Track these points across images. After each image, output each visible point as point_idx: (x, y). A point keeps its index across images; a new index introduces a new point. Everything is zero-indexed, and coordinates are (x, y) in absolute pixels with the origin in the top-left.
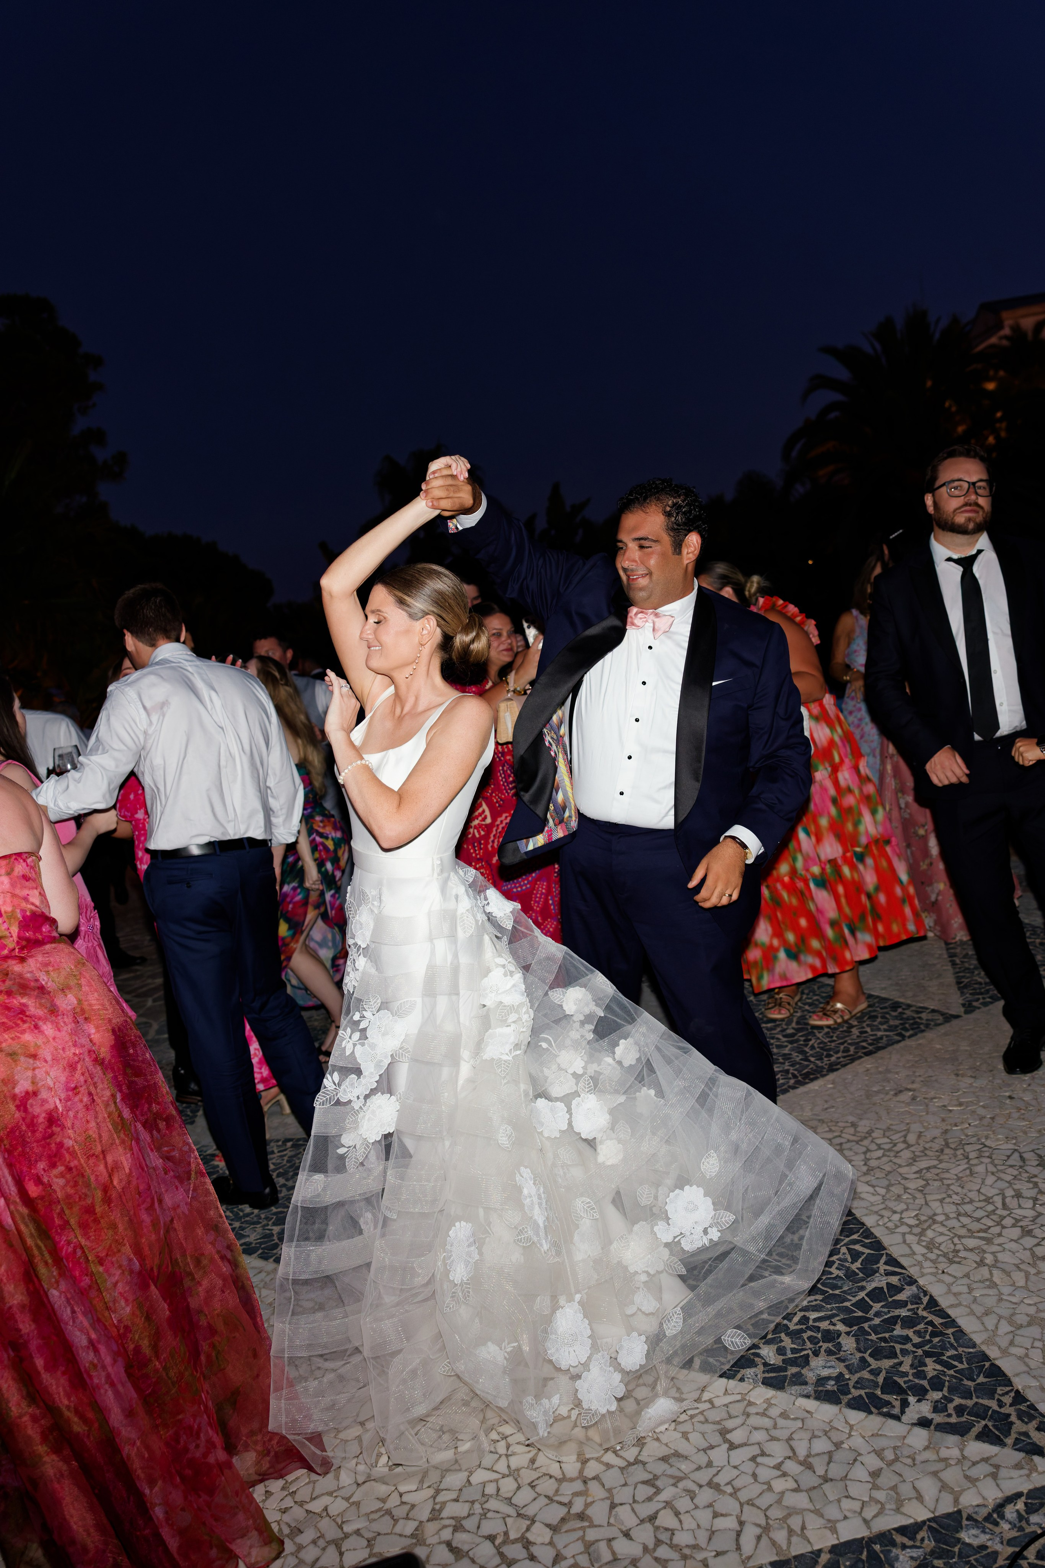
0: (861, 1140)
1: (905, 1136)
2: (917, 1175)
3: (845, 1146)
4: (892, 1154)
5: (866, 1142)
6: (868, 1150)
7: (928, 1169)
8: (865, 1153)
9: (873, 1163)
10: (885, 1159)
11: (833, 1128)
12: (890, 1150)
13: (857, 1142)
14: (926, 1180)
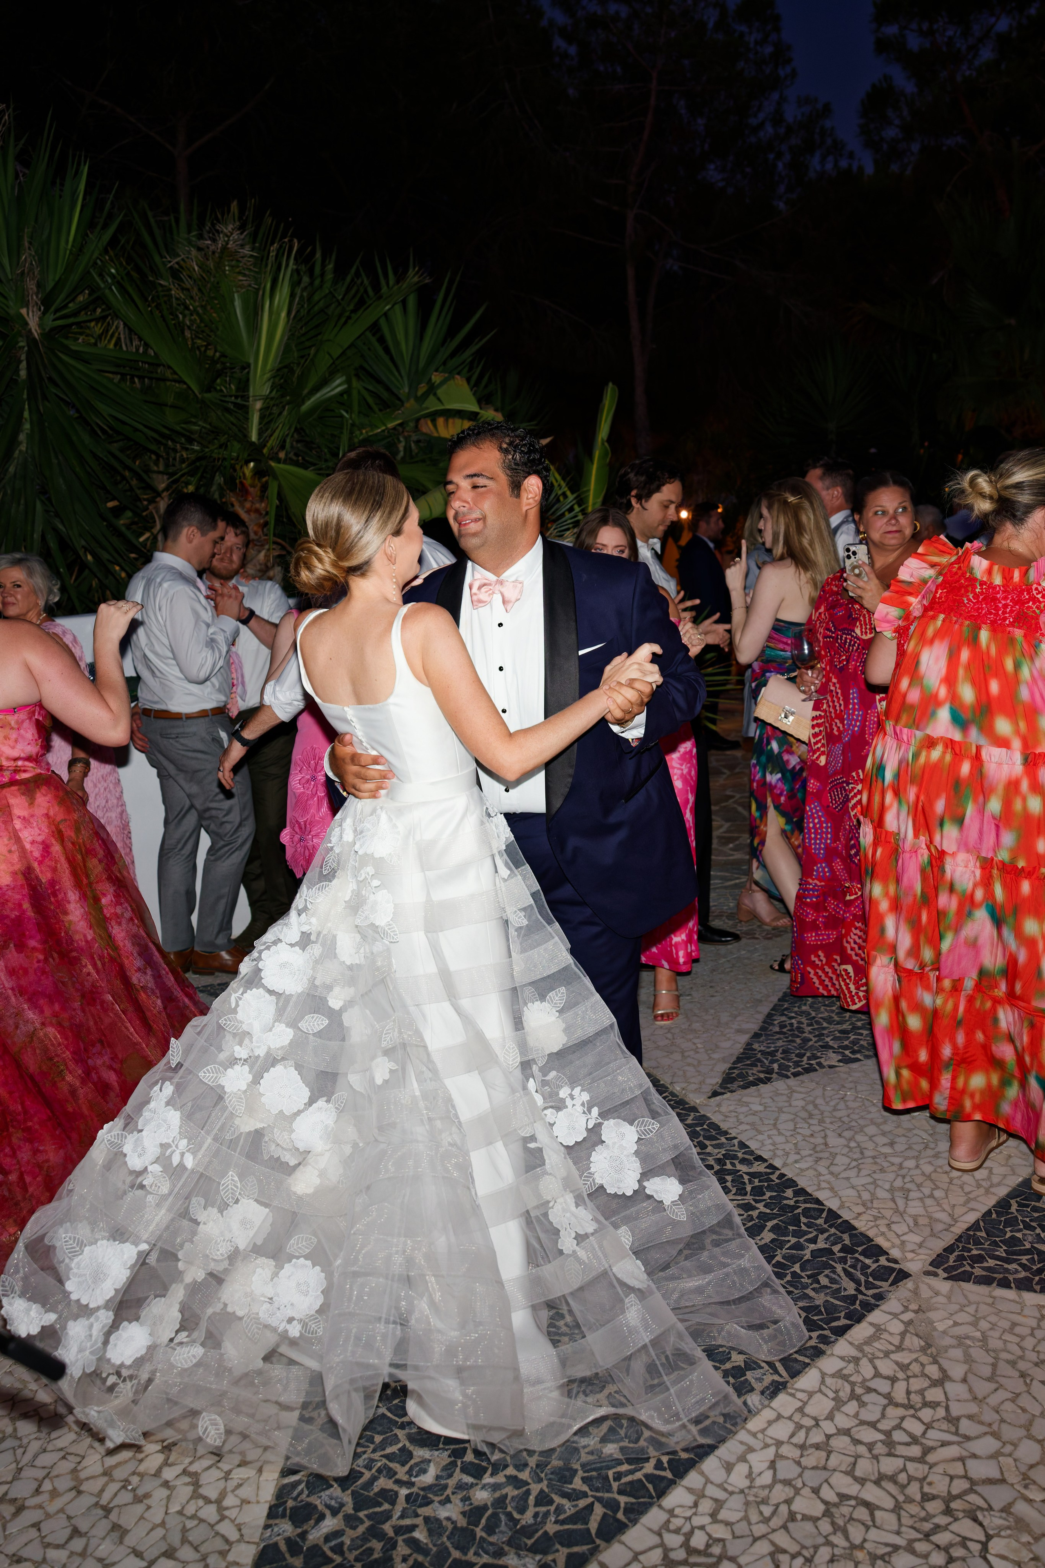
11: (915, 1366)
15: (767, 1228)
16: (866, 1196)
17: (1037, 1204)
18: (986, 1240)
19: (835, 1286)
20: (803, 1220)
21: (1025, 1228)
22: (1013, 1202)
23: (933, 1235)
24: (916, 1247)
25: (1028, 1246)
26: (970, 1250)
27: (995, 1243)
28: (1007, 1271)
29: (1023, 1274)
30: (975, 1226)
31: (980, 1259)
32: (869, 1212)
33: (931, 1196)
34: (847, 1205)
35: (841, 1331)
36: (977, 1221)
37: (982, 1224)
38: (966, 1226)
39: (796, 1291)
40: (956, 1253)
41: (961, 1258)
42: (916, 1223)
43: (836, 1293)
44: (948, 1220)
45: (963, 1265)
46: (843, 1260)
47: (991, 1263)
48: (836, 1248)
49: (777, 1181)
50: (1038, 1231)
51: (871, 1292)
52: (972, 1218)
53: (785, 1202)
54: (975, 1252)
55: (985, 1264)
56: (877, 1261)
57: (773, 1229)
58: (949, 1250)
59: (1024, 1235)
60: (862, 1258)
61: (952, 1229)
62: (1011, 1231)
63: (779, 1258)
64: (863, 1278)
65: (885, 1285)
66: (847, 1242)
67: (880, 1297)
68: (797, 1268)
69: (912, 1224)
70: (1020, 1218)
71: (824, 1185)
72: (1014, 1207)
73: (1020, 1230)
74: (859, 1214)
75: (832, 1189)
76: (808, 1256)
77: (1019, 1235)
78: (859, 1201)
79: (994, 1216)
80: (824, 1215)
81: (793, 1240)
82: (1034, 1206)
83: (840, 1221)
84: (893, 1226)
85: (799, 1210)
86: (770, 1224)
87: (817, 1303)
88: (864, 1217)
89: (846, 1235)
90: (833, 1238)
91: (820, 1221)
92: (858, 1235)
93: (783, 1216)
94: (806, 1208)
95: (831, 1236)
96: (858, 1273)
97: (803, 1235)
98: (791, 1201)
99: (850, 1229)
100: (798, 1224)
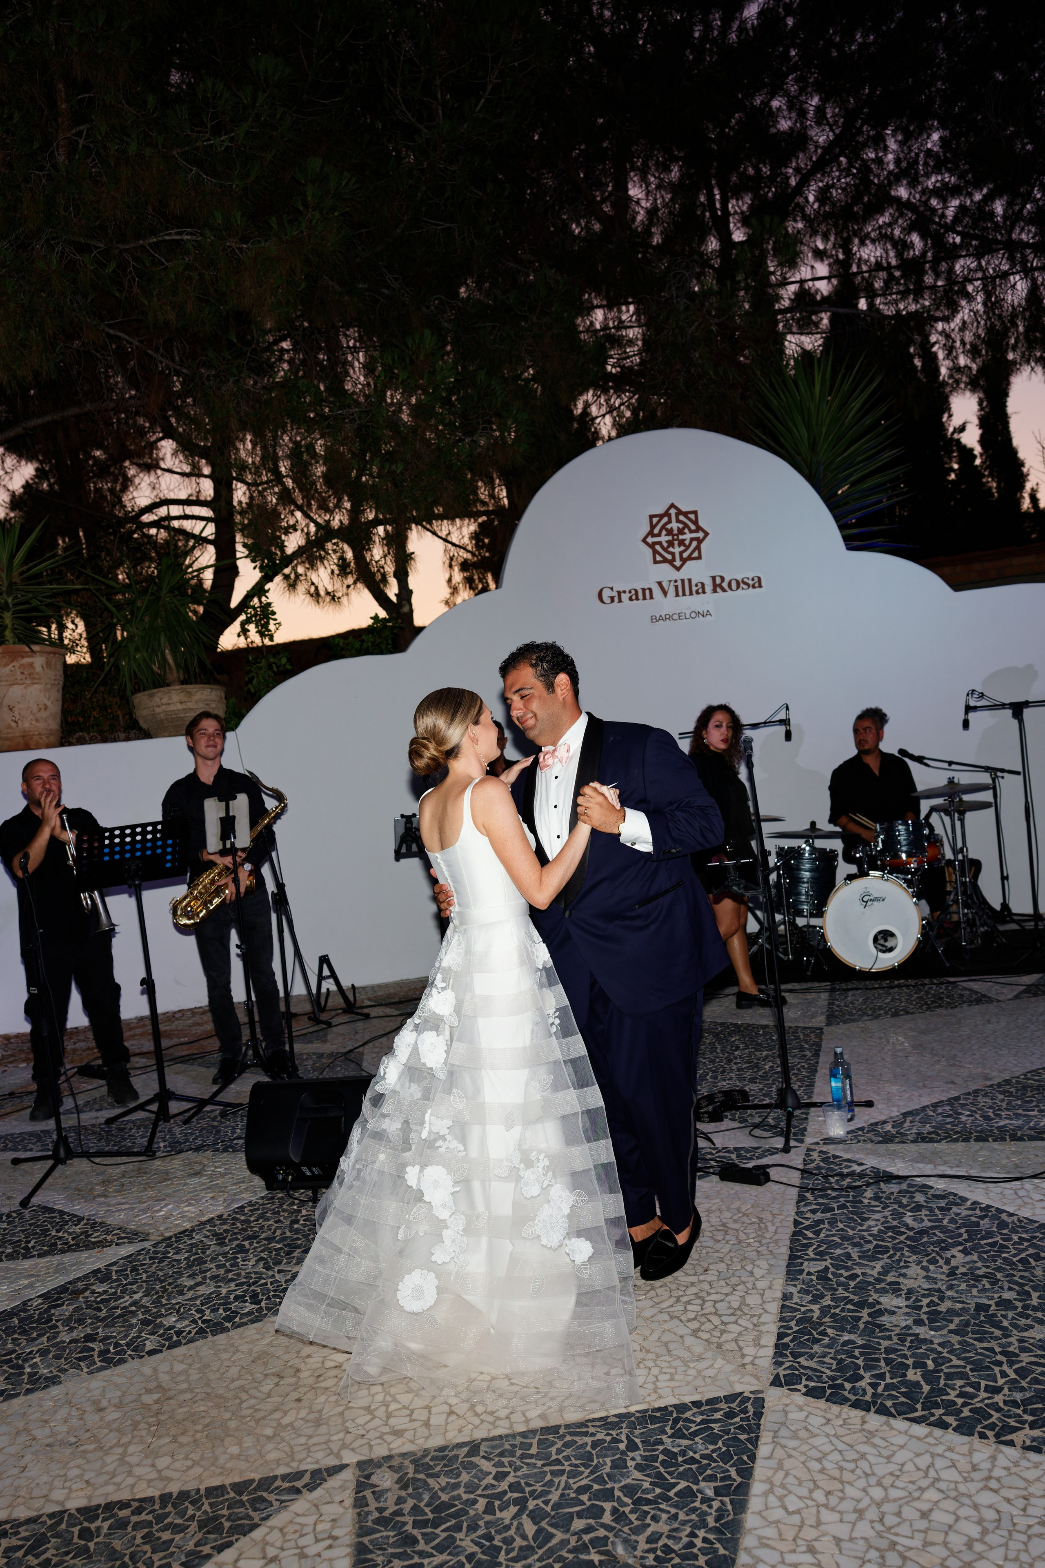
16: (877, 1440)
17: (715, 1484)
18: (735, 1433)
19: (816, 1360)
20: (902, 1399)
21: (710, 1455)
22: (739, 1480)
23: (783, 1424)
24: (787, 1409)
25: (697, 1439)
26: (742, 1419)
27: (727, 1432)
28: (702, 1413)
29: (688, 1414)
30: (755, 1441)
31: (730, 1415)
32: (859, 1427)
33: (819, 1460)
34: (885, 1427)
36: (756, 1447)
37: (750, 1446)
38: (762, 1441)
39: (840, 1347)
40: (751, 1413)
41: (745, 1411)
42: (806, 1429)
43: (811, 1355)
44: (783, 1442)
45: (739, 1405)
46: (833, 1379)
47: (718, 1416)
48: (848, 1386)
49: (979, 1429)
50: (697, 1456)
51: (787, 1365)
52: (763, 1450)
53: (942, 1411)
54: (737, 1419)
55: (722, 1413)
56: (806, 1386)
57: (918, 1384)
58: (759, 1415)
59: (707, 1448)
60: (820, 1385)
61: (772, 1434)
62: (720, 1448)
63: (882, 1363)
64: (803, 1371)
66: (845, 1391)
69: (809, 1427)
70: (721, 1464)
72: (733, 1473)
73: (713, 1451)
74: (864, 1422)
75: (918, 1438)
76: (861, 1372)
77: (711, 1447)
78: (880, 1434)
79: (745, 1458)
80: (893, 1410)
81: (888, 1378)
82: (716, 1481)
83: (873, 1409)
84: (825, 1421)
85: (919, 1406)
86: (925, 1385)
87: (816, 1346)
88: (858, 1421)
89: (853, 1398)
90: (861, 1392)
91: (889, 1403)
92: (843, 1401)
93: (926, 1398)
94: (916, 1410)
95: (865, 1392)
96: (810, 1373)
97: (887, 1387)
98: (938, 1412)
99: (856, 1405)
100: (903, 1394)
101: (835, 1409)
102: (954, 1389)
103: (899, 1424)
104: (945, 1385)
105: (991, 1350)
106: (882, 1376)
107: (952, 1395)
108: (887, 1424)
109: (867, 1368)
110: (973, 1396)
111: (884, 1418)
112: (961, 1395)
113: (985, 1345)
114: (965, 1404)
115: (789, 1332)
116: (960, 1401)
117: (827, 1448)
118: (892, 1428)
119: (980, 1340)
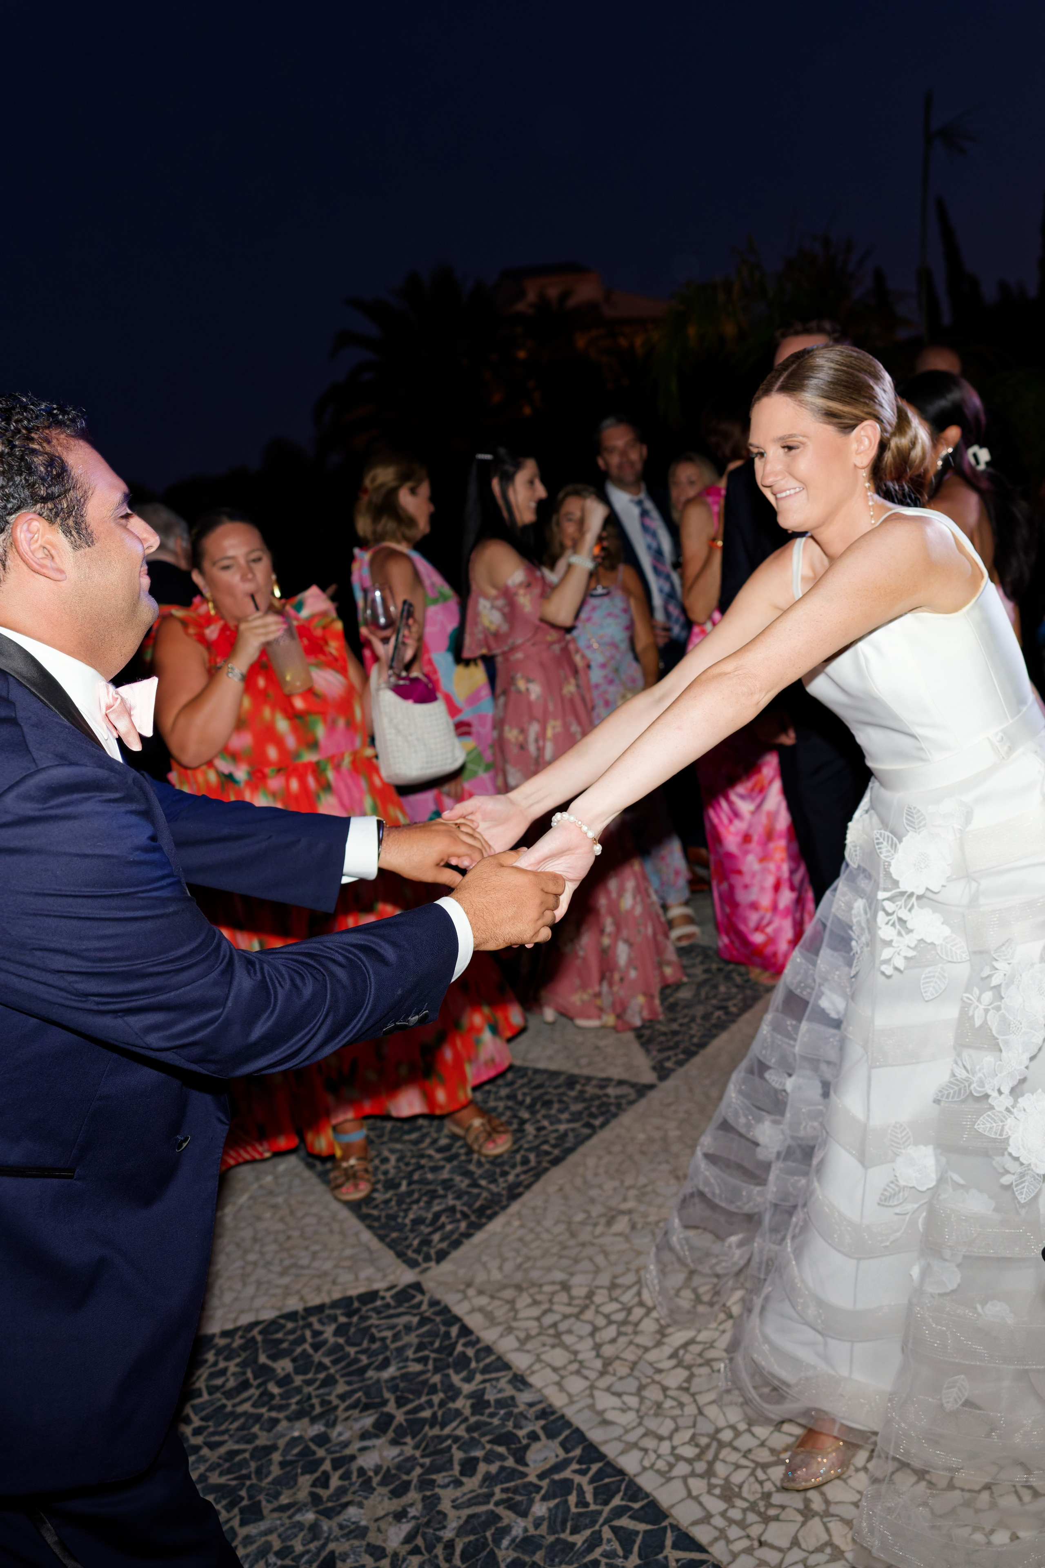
0: (581, 1312)
1: (639, 1294)
2: (673, 1362)
3: (562, 1327)
4: (629, 1329)
5: (589, 1315)
6: (595, 1329)
7: (685, 1345)
8: (592, 1334)
9: (608, 1351)
10: (623, 1340)
11: (538, 1297)
12: (625, 1322)
13: (577, 1316)
14: (689, 1368)
15: (269, 1363)
16: (279, 1291)
18: (404, 1234)
19: (400, 1327)
20: (279, 1335)
23: (372, 1261)
24: (381, 1273)
26: (410, 1245)
32: (303, 1294)
34: (279, 1305)
35: (465, 1331)
38: (376, 1241)
39: (388, 1353)
40: (409, 1253)
41: (417, 1251)
42: (347, 1268)
43: (408, 1328)
44: (358, 1249)
45: (428, 1252)
46: (364, 1318)
47: (436, 1237)
48: (343, 1319)
51: (424, 1307)
52: (367, 1236)
54: (415, 1243)
55: (436, 1240)
56: (383, 1298)
57: (274, 1357)
58: (401, 1255)
59: (414, 1215)
60: (370, 1306)
61: (374, 1249)
62: (404, 1219)
63: (327, 1361)
64: (401, 1310)
65: (419, 1297)
66: (338, 1312)
67: (434, 1303)
68: (352, 1350)
69: (346, 1271)
70: (390, 1212)
71: (232, 1316)
72: (372, 1212)
73: (406, 1215)
76: (341, 1341)
77: (412, 1217)
78: (281, 1297)
79: (375, 1224)
80: (282, 1321)
81: (307, 1346)
82: (380, 1203)
83: (301, 1313)
84: (338, 1282)
85: (259, 1338)
86: (263, 1359)
87: (415, 1341)
88: (309, 1297)
89: (328, 1312)
90: (325, 1320)
91: (290, 1325)
92: (335, 1304)
93: (257, 1350)
94: (260, 1333)
95: (321, 1321)
96: (392, 1312)
97: (302, 1340)
98: (238, 1342)
99: (320, 1308)
100: (281, 1341)
101: (337, 1296)
102: (234, 1374)
103: (268, 1315)
104: (244, 1373)
105: (213, 1446)
106: (316, 1347)
107: (232, 1367)
108: (279, 1309)
109: (338, 1347)
110: (212, 1376)
111: (286, 1310)
112: (223, 1372)
113: (222, 1450)
114: (216, 1364)
115: (462, 1341)
116: (222, 1365)
117: (316, 1264)
118: (273, 1307)
119: (232, 1454)
